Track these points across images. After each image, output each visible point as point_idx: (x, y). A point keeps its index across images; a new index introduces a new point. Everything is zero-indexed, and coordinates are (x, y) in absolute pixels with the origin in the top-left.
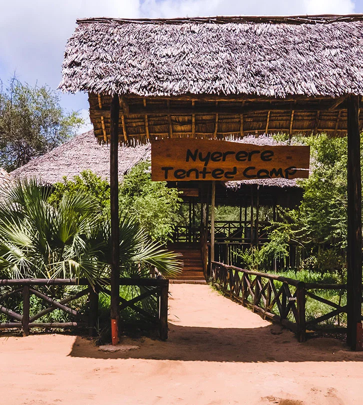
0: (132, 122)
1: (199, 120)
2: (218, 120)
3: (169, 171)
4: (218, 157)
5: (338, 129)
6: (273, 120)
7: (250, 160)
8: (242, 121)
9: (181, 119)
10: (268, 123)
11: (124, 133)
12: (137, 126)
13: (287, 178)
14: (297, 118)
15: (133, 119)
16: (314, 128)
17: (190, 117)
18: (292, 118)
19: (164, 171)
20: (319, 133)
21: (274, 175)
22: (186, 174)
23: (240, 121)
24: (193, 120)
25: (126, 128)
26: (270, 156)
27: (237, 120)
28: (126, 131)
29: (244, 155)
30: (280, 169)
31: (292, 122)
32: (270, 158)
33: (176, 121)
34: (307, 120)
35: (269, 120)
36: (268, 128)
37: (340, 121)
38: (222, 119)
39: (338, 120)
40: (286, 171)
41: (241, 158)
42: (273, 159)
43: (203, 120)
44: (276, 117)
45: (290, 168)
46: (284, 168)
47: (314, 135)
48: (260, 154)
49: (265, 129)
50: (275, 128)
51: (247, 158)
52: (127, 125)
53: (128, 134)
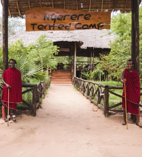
0: (22, 6)
1: (55, 4)
2: (65, 4)
3: (35, 26)
4: (61, 18)
5: (126, 8)
6: (93, 4)
7: (78, 19)
8: (77, 4)
9: (46, 4)
10: (90, 6)
11: (19, 11)
12: (25, 8)
13: (98, 29)
14: (105, 3)
15: (22, 4)
16: (113, 8)
17: (51, 3)
18: (103, 3)
19: (32, 26)
20: (117, 10)
21: (91, 27)
22: (44, 27)
23: (76, 5)
24: (53, 4)
25: (20, 9)
26: (89, 17)
27: (75, 4)
28: (20, 10)
29: (75, 17)
30: (95, 25)
31: (102, 5)
32: (89, 18)
33: (44, 5)
34: (110, 4)
35: (91, 4)
36: (91, 8)
37: (127, 3)
38: (67, 3)
39: (126, 3)
40: (98, 25)
41: (74, 19)
42: (91, 19)
43: (57, 4)
44: (94, 2)
45: (100, 24)
46: (97, 24)
47: (114, 11)
48: (84, 16)
49: (89, 9)
50: (94, 8)
51: (77, 18)
52: (20, 7)
53: (21, 12)
